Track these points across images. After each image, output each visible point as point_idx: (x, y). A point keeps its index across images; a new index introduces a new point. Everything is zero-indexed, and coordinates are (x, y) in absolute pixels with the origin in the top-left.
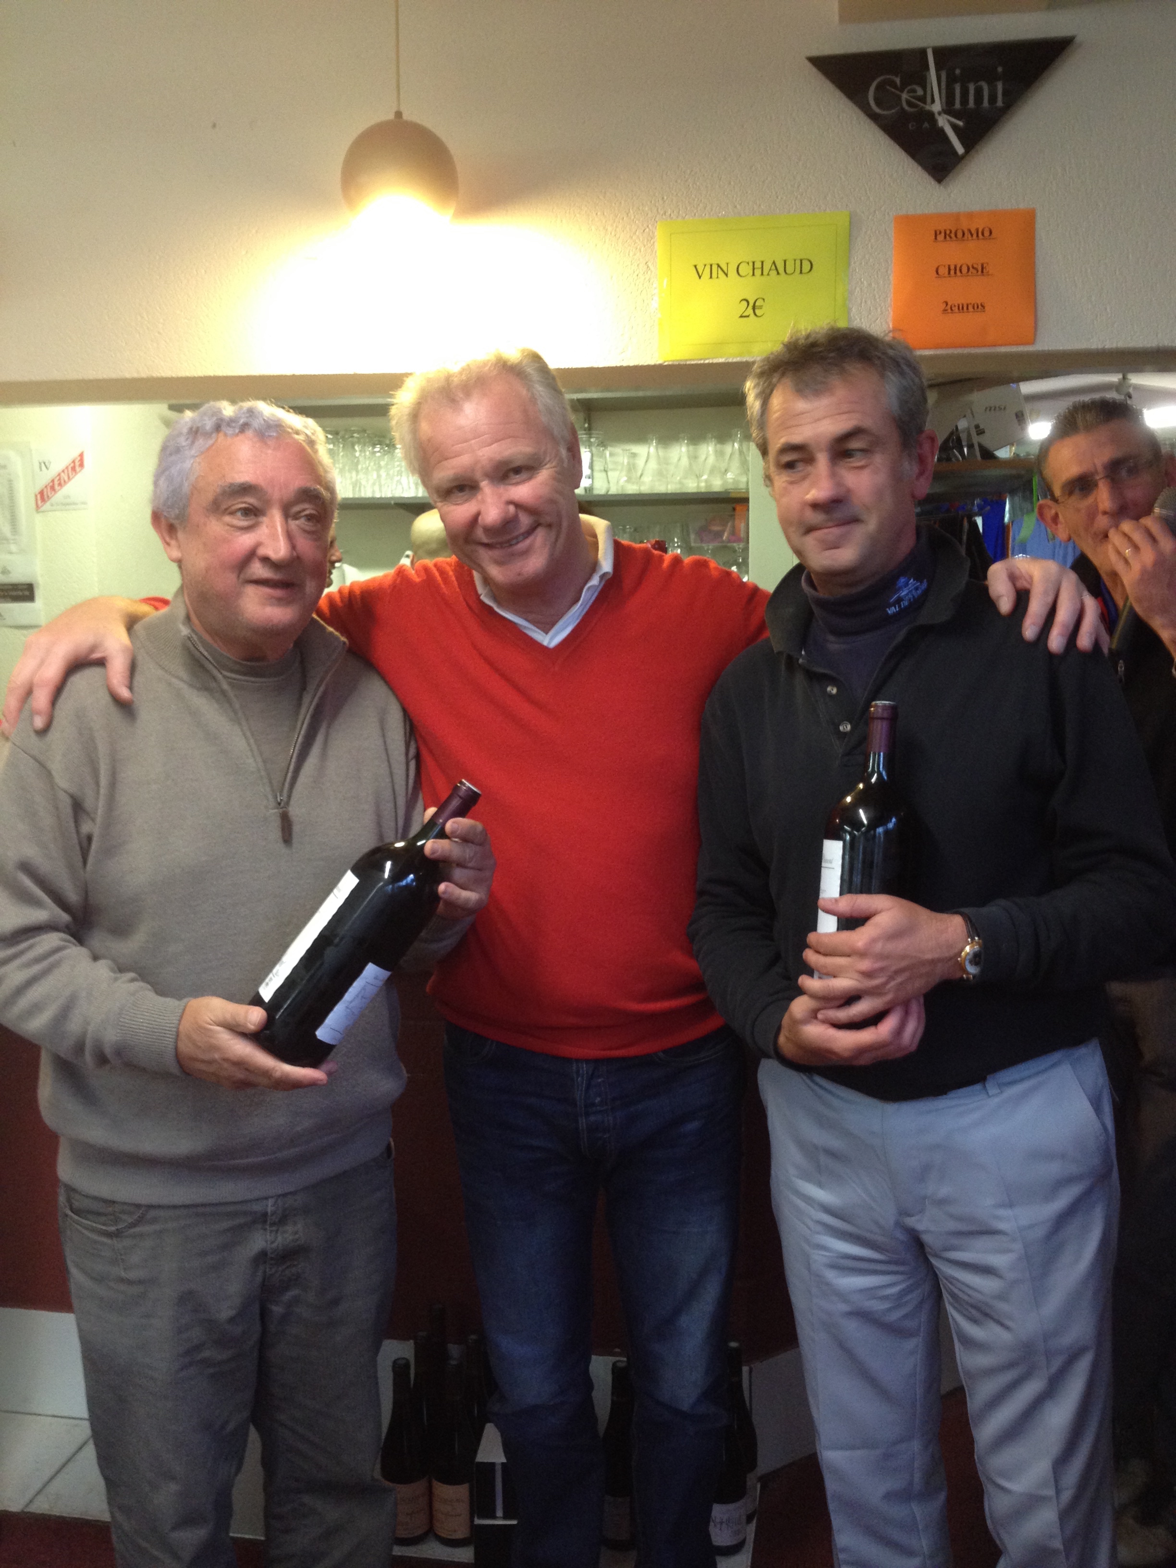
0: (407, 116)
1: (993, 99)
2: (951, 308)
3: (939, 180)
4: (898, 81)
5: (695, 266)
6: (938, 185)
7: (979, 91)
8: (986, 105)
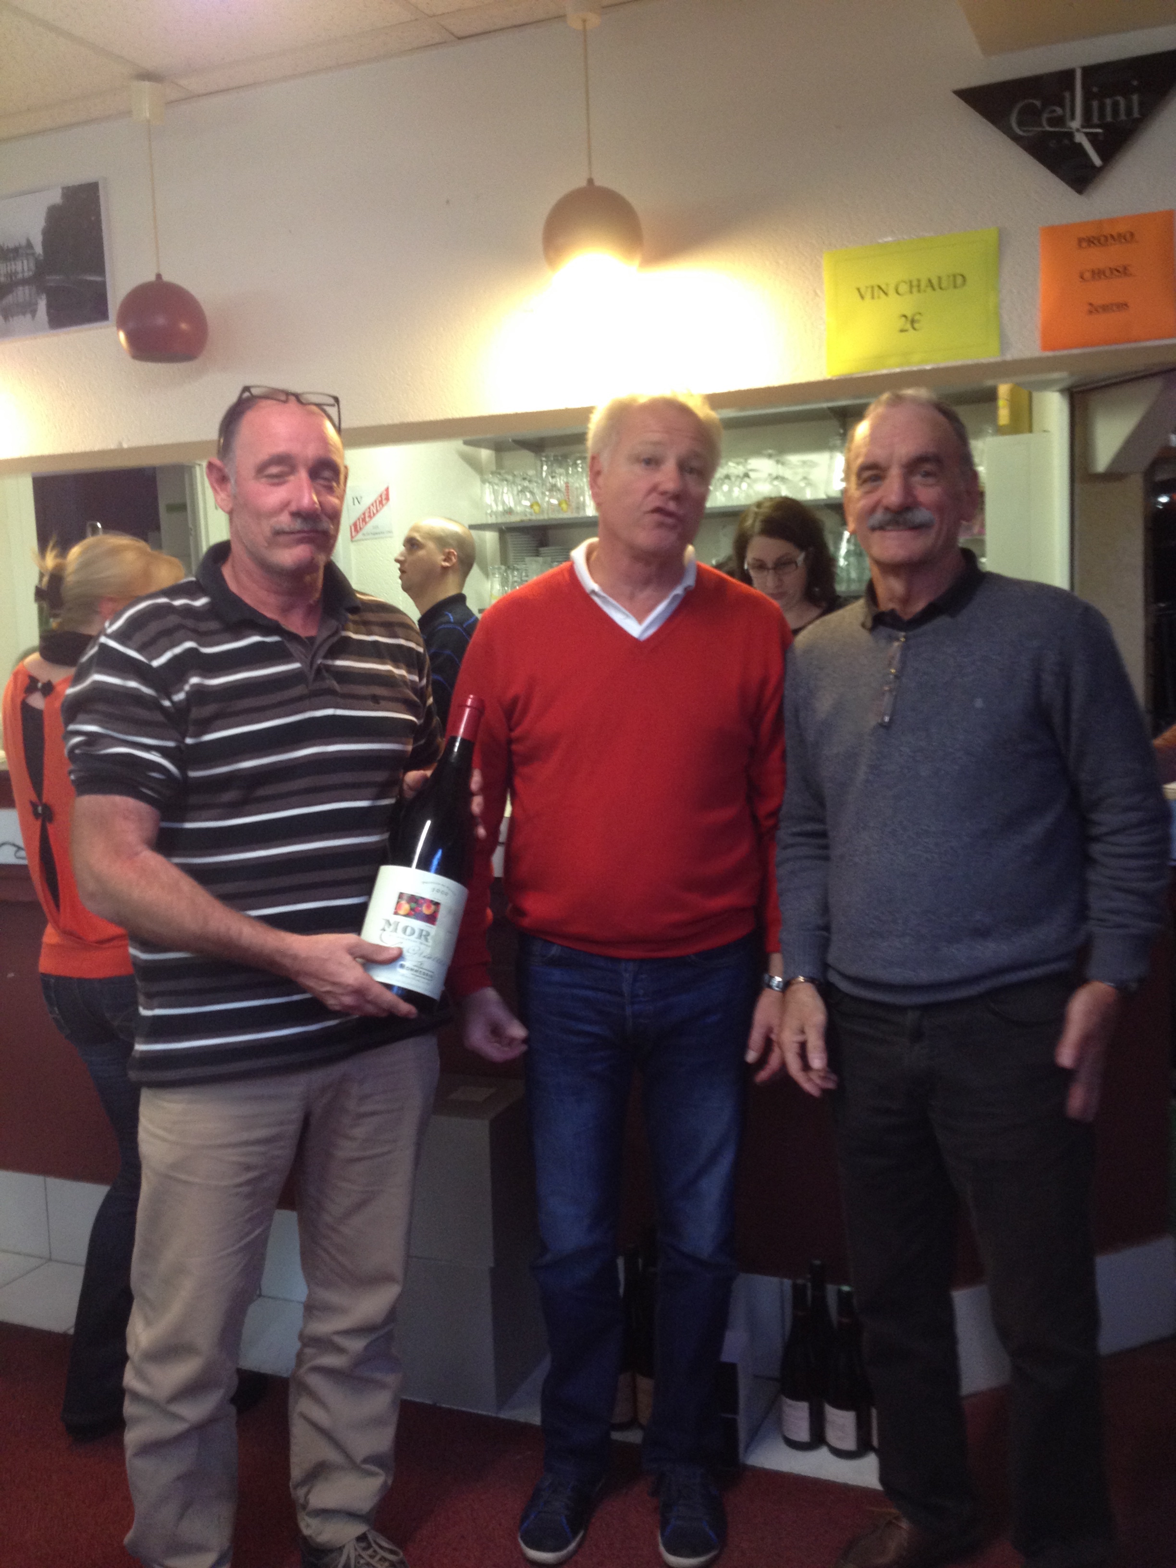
0: (598, 183)
1: (1129, 111)
2: (1096, 307)
3: (1080, 191)
4: (1038, 103)
5: (858, 290)
6: (1077, 195)
7: (1116, 105)
8: (1123, 117)
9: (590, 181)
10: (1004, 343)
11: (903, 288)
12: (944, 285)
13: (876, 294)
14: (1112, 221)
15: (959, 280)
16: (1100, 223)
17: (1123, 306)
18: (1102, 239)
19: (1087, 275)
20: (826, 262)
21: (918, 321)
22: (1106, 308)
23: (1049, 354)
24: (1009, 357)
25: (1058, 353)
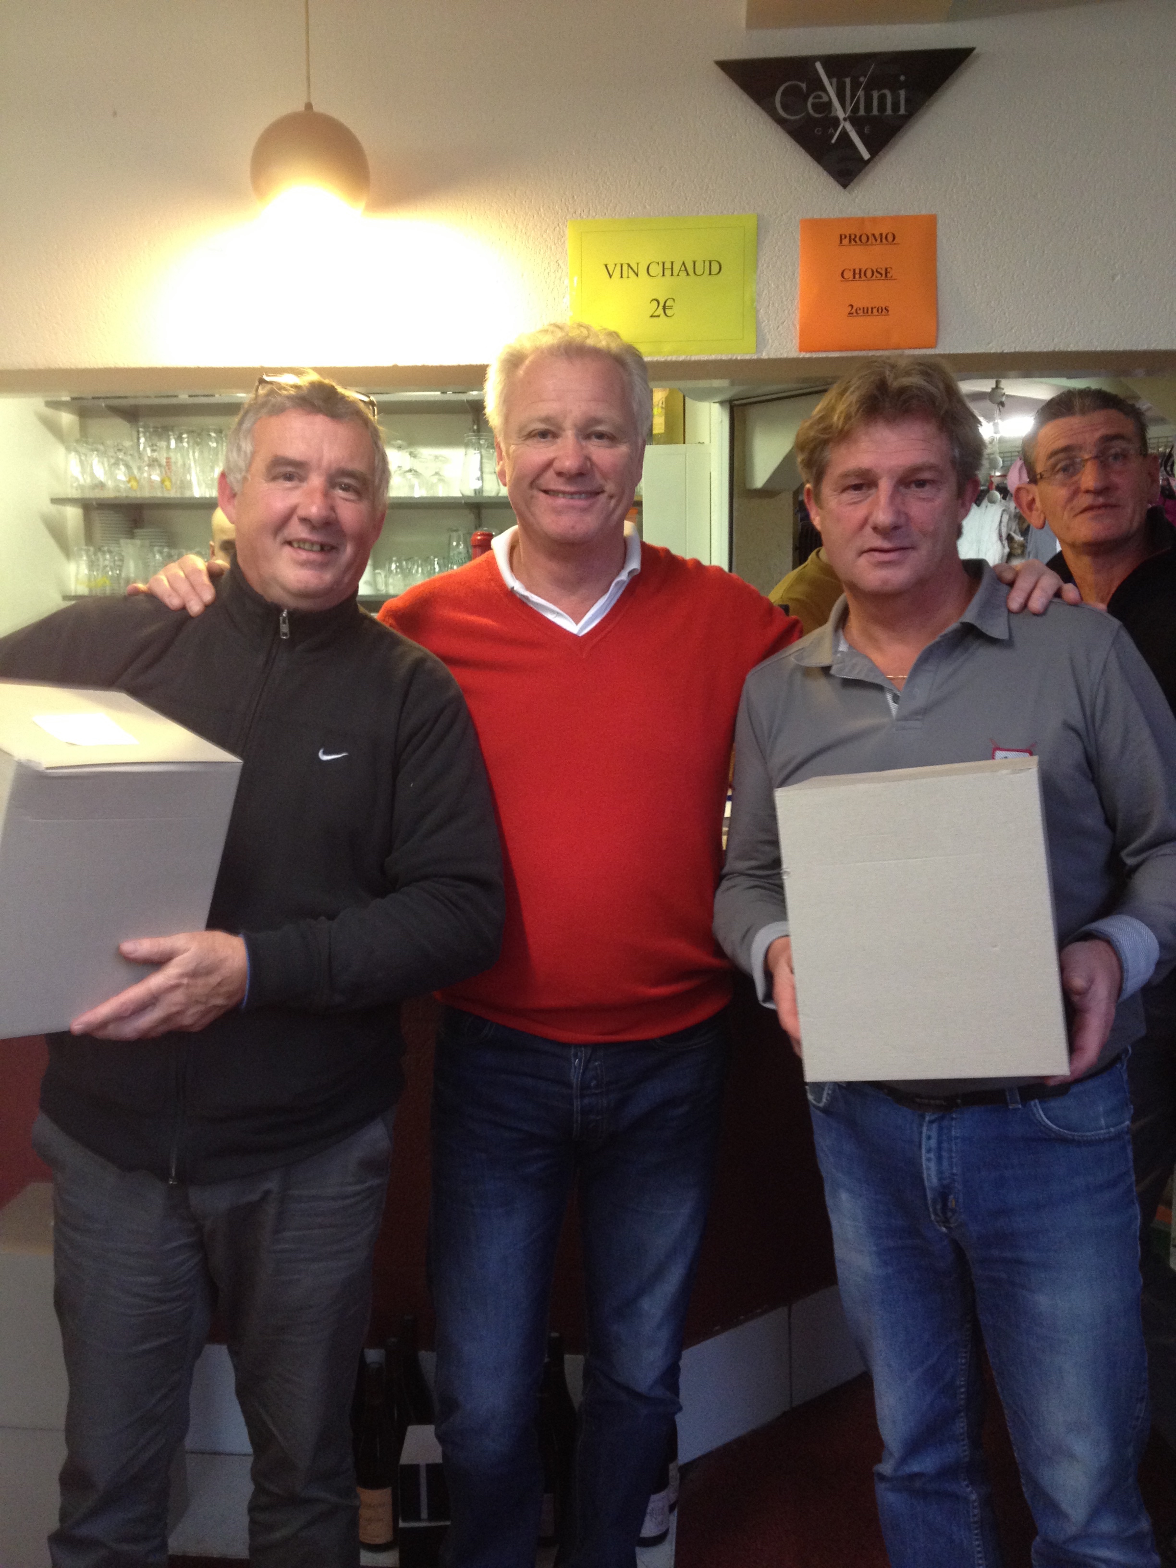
0: (317, 108)
1: (896, 106)
2: (856, 310)
3: (845, 186)
4: (804, 86)
5: (606, 266)
6: (842, 190)
7: (882, 98)
8: (889, 112)
9: (309, 106)
10: (761, 341)
11: (656, 270)
12: (699, 270)
13: (625, 274)
14: (874, 220)
15: (715, 268)
16: (862, 221)
17: (884, 311)
18: (864, 239)
19: (849, 275)
20: (570, 232)
21: (671, 308)
22: (866, 311)
23: (808, 355)
24: (764, 356)
25: (815, 355)
